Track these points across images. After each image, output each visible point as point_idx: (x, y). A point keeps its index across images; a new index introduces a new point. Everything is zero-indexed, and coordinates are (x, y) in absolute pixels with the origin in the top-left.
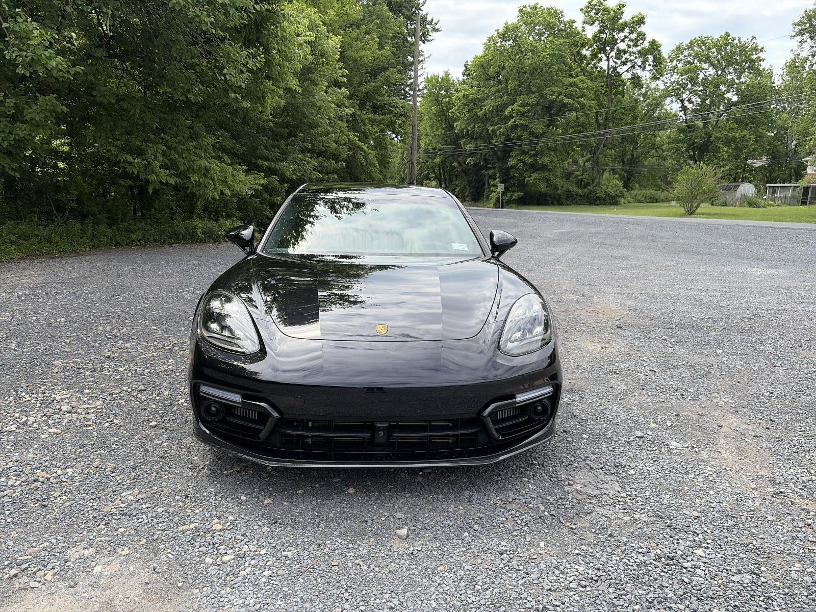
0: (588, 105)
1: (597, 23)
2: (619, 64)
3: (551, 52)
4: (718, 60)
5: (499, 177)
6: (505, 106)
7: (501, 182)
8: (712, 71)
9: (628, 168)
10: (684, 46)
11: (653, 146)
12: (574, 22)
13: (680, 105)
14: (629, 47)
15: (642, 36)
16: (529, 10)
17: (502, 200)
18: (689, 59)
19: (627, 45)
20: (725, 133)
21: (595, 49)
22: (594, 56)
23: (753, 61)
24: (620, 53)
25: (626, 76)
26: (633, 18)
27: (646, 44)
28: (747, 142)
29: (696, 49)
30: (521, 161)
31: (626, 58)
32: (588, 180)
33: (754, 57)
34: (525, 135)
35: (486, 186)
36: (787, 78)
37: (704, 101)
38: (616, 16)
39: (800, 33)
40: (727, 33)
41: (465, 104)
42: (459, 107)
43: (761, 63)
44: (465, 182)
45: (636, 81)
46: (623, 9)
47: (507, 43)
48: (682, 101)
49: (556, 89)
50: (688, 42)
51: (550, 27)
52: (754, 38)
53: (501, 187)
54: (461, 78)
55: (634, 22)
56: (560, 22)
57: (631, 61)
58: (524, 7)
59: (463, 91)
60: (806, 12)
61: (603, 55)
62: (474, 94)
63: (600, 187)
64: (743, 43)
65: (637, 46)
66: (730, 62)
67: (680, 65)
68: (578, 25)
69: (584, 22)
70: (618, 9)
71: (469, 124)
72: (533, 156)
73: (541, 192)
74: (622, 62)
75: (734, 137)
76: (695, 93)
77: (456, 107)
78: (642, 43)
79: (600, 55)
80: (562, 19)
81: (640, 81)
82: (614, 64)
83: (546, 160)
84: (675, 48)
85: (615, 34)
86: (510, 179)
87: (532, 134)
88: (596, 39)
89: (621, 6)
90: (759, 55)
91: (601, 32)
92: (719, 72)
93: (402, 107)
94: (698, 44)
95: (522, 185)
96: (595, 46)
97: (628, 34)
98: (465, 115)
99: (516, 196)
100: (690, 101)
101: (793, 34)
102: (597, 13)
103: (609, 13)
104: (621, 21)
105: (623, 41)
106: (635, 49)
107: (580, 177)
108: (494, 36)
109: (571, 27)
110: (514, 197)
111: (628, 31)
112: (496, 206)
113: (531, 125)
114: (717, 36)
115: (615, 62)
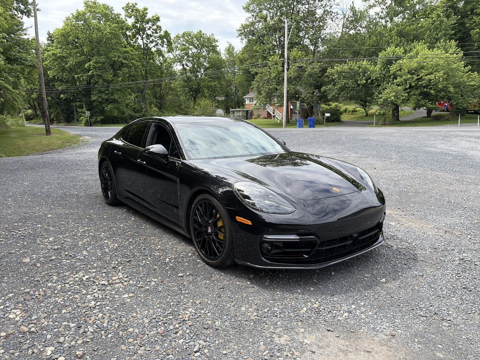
0: (136, 65)
1: (133, 17)
2: (149, 42)
3: (110, 31)
4: (197, 45)
5: (85, 107)
6: (84, 62)
7: (88, 111)
8: (195, 50)
9: (159, 101)
10: (180, 36)
11: (171, 89)
12: (120, 15)
13: (182, 67)
14: (153, 33)
15: (159, 28)
16: (91, 4)
17: (90, 121)
18: (183, 43)
19: (152, 32)
20: (207, 83)
21: (133, 32)
22: (134, 36)
23: (214, 46)
24: (148, 36)
25: (154, 50)
26: (153, 17)
27: (162, 33)
28: (217, 88)
29: (186, 38)
30: (100, 97)
31: (152, 39)
32: (138, 108)
33: (214, 44)
34: (101, 81)
35: (75, 113)
36: (227, 56)
37: (194, 66)
38: (143, 15)
39: (240, 35)
40: (200, 31)
41: (54, 60)
42: (51, 61)
43: (217, 47)
44: (59, 110)
45: (159, 53)
46: (147, 11)
47: (80, 23)
48: (183, 65)
49: (116, 54)
50: (182, 34)
51: (106, 16)
52: (213, 34)
53: (88, 113)
54: (46, 42)
55: (154, 20)
56: (112, 14)
57: (156, 41)
58: (87, 2)
59: (52, 51)
60: (242, 25)
61: (139, 36)
62: (60, 53)
63: (148, 112)
64: (208, 37)
65: (157, 33)
66: (203, 46)
67: (179, 46)
68: (123, 17)
69: (126, 16)
70: (144, 10)
71: (59, 73)
72: (107, 94)
73: (114, 116)
74: (150, 41)
75: (211, 85)
76: (189, 61)
77: (48, 61)
78: (160, 32)
79: (137, 36)
80: (113, 12)
81: (162, 53)
82: (146, 42)
83: (116, 97)
84: (175, 36)
85: (144, 24)
86: (93, 108)
87: (105, 80)
88: (134, 26)
89: (146, 9)
90: (216, 43)
91: (136, 23)
92: (199, 51)
93: (31, 61)
94: (187, 35)
95: (102, 112)
96: (133, 31)
97: (151, 26)
98: (55, 67)
99: (99, 119)
100: (186, 65)
101: (238, 35)
102: (132, 11)
103: (140, 12)
104: (146, 18)
105: (149, 29)
106: (156, 35)
107: (133, 107)
108: (70, 17)
109: (119, 18)
110: (98, 120)
111: (151, 24)
112: (86, 125)
113: (104, 75)
114: (195, 32)
115: (146, 41)
